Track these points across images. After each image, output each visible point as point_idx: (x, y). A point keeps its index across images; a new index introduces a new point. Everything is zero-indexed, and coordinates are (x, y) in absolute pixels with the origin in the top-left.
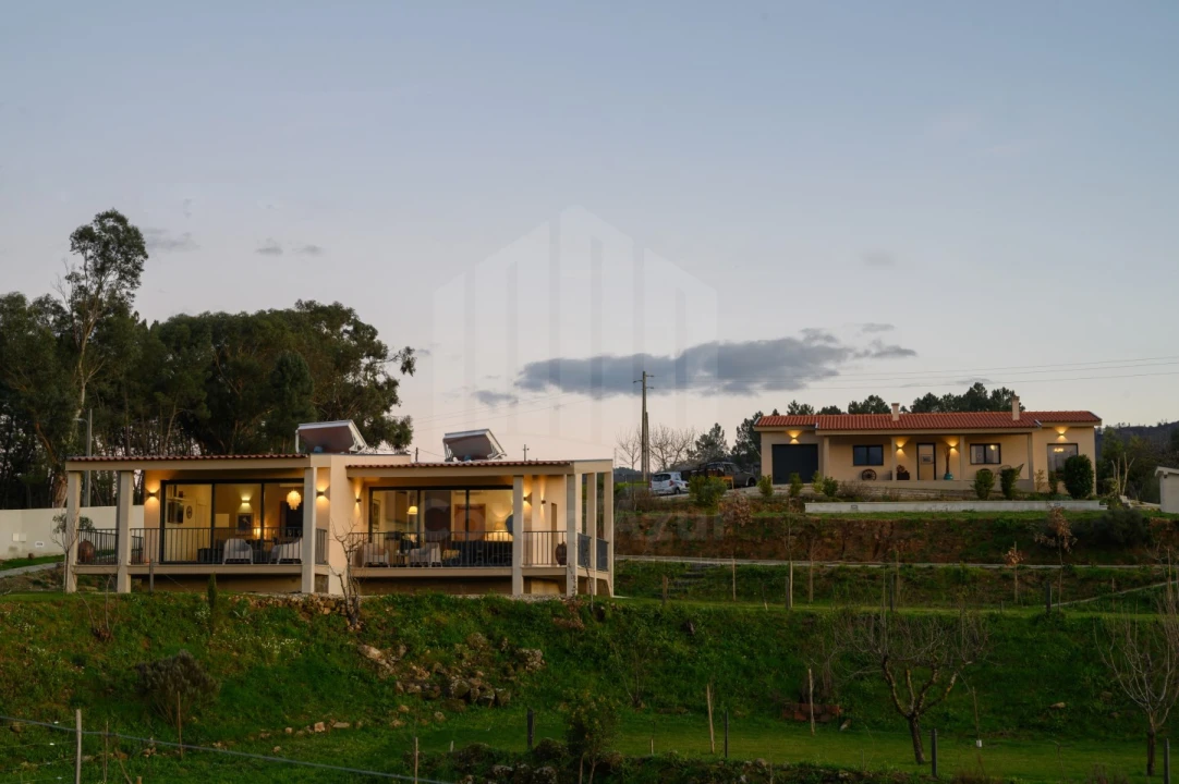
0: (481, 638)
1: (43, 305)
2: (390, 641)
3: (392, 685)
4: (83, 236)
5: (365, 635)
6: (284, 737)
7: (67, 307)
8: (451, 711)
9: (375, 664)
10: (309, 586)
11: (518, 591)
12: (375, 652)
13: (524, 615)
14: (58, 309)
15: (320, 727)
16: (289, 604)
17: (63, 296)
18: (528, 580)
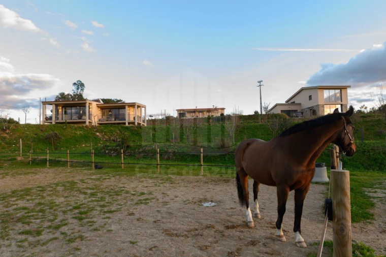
0: (119, 132)
1: (68, 95)
2: (101, 132)
3: (100, 139)
4: (75, 84)
5: (97, 131)
6: (76, 147)
7: (72, 95)
8: (111, 143)
9: (98, 136)
10: (87, 123)
11: (127, 124)
12: (98, 134)
13: (127, 128)
14: (71, 95)
15: (84, 145)
16: (83, 126)
17: (72, 93)
18: (129, 123)
